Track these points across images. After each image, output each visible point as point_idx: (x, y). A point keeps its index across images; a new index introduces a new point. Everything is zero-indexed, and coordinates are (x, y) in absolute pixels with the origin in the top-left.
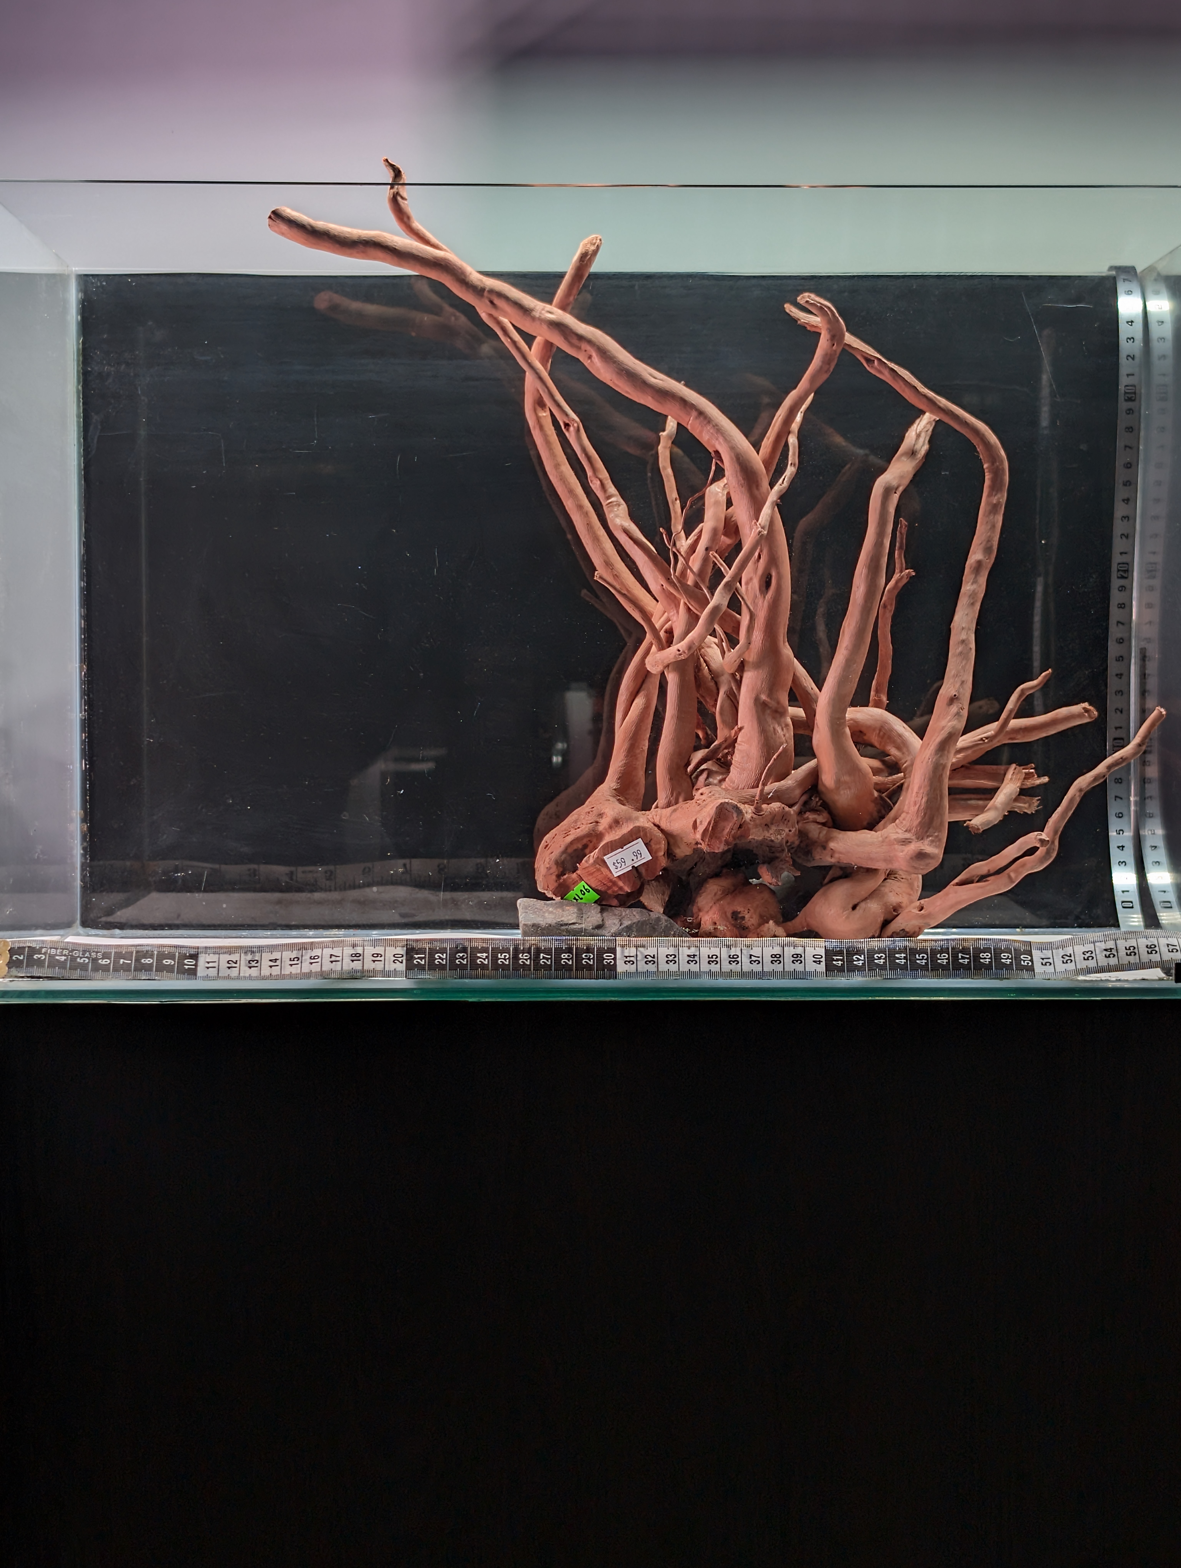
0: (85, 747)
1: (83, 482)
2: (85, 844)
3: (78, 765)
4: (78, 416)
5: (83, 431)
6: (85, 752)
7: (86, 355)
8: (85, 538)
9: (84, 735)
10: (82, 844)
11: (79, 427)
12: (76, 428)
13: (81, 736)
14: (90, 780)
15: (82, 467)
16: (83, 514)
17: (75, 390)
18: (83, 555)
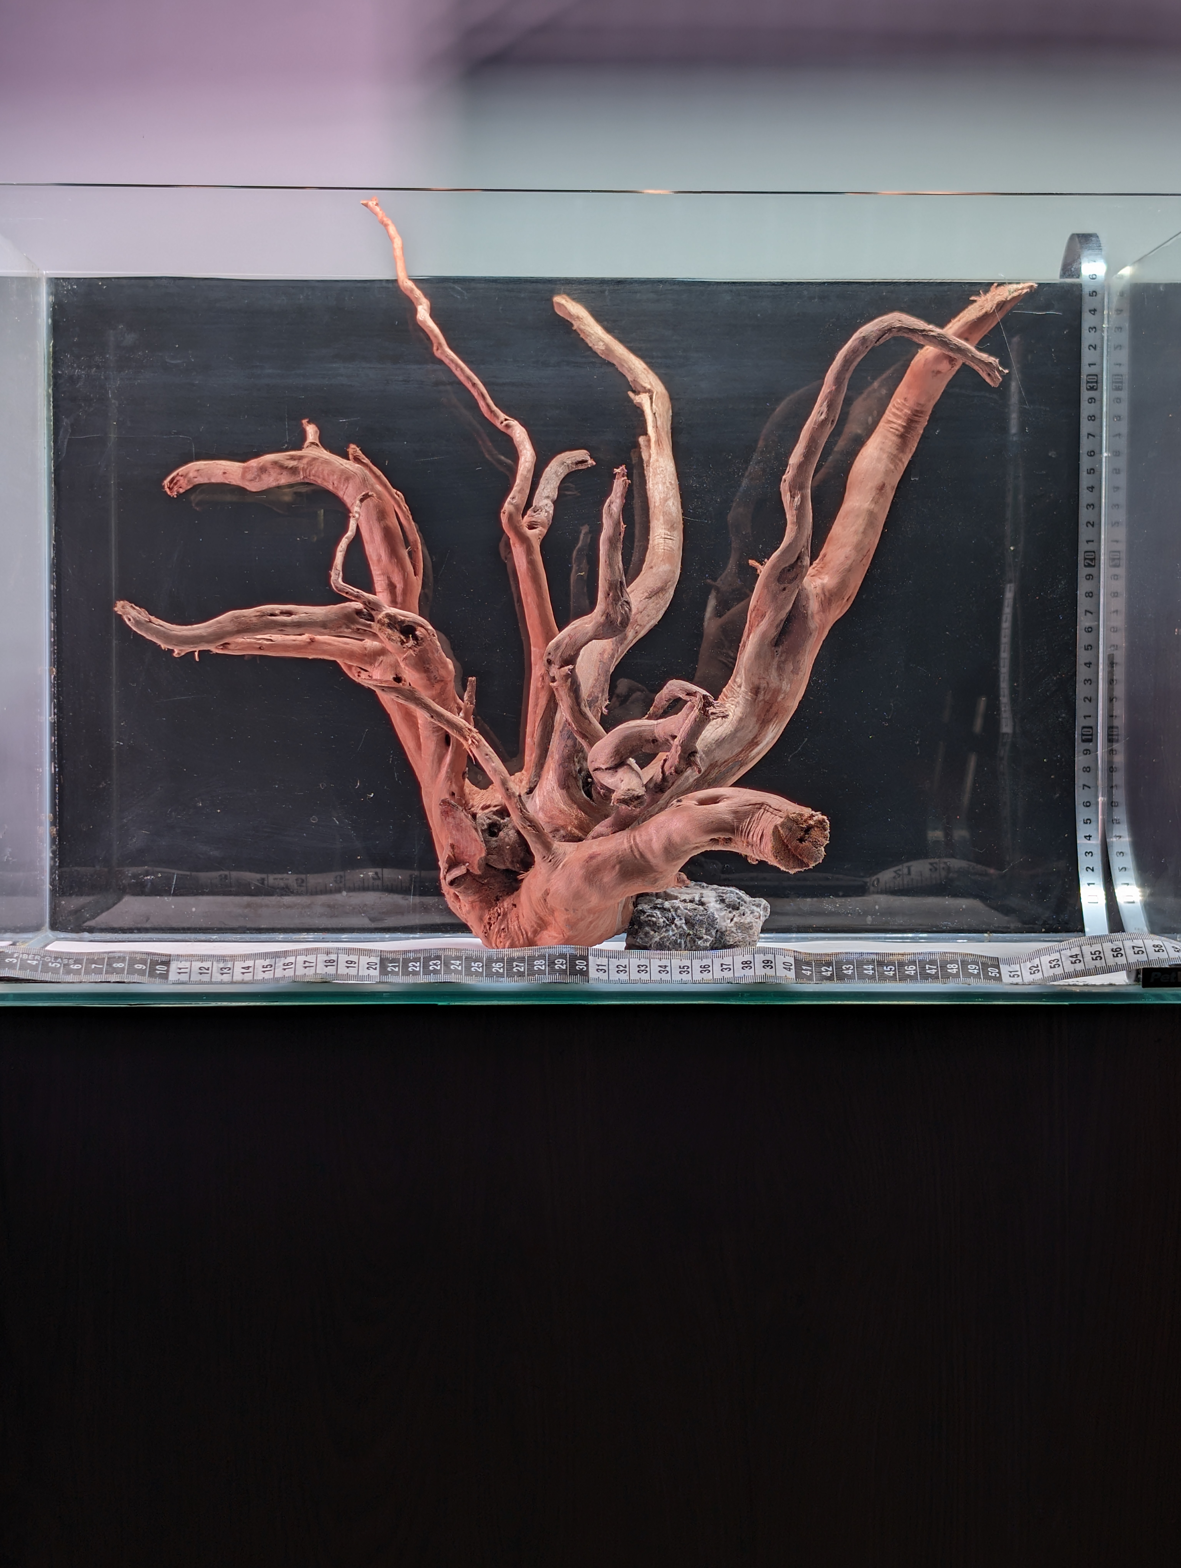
0: (54, 751)
1: (53, 486)
2: (54, 847)
3: (48, 768)
4: (48, 420)
5: (54, 434)
6: (55, 755)
7: (56, 359)
8: (55, 541)
9: (53, 738)
10: (51, 847)
11: (49, 429)
12: (46, 432)
13: (51, 740)
14: (59, 783)
15: (52, 471)
16: (53, 517)
17: (45, 393)
18: (53, 559)
